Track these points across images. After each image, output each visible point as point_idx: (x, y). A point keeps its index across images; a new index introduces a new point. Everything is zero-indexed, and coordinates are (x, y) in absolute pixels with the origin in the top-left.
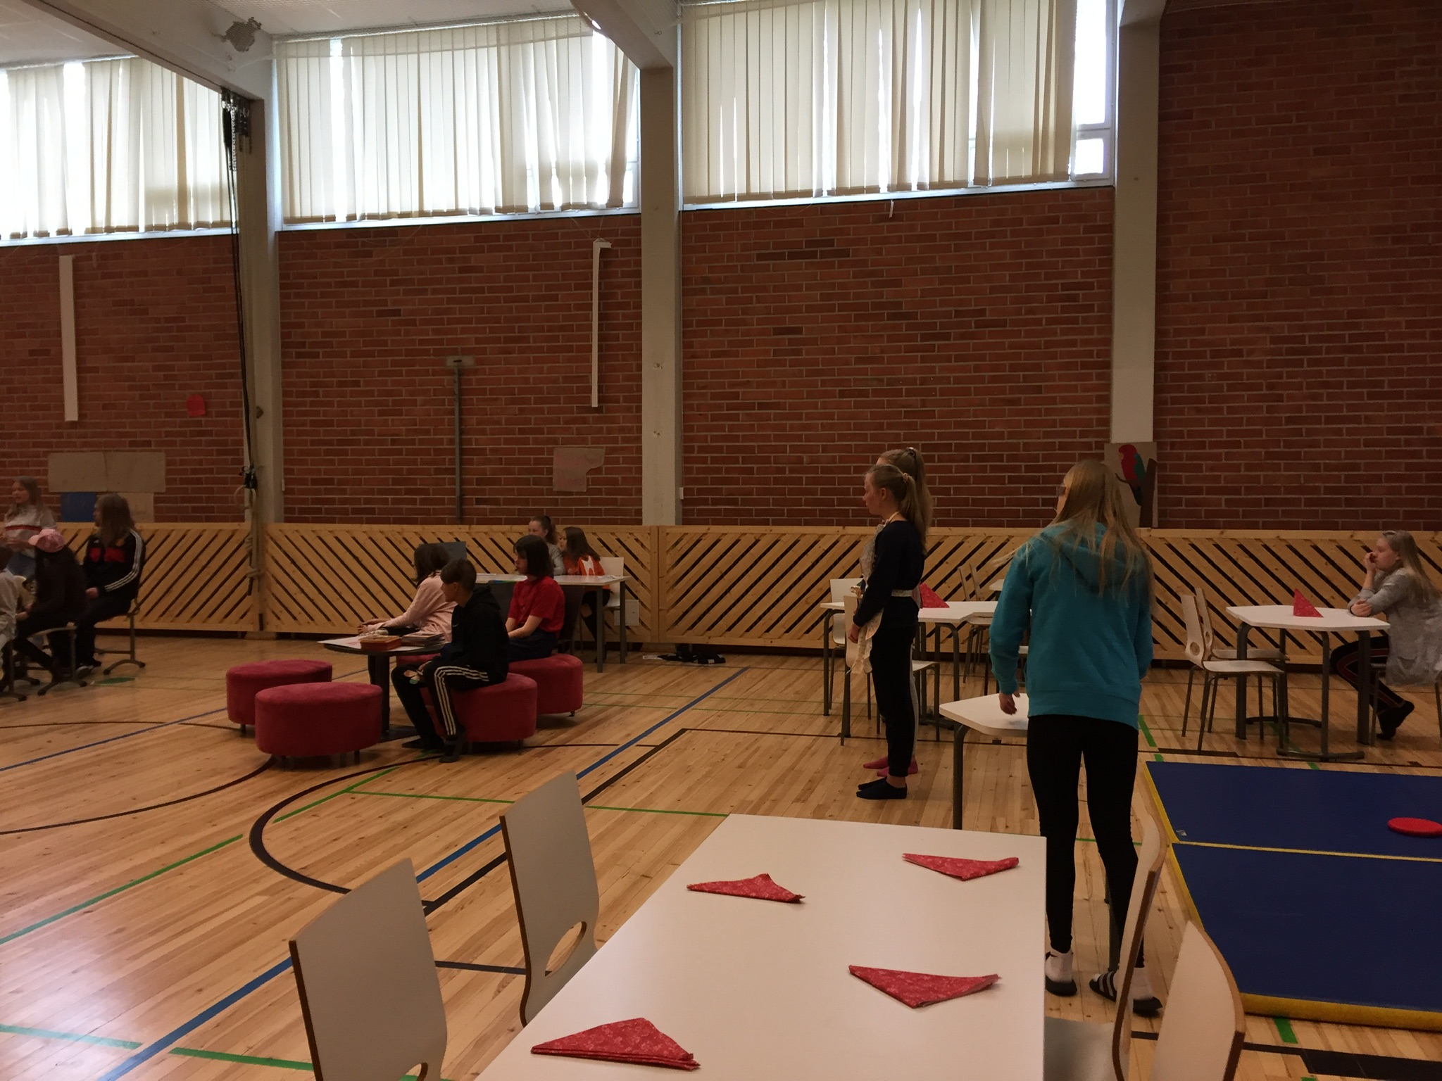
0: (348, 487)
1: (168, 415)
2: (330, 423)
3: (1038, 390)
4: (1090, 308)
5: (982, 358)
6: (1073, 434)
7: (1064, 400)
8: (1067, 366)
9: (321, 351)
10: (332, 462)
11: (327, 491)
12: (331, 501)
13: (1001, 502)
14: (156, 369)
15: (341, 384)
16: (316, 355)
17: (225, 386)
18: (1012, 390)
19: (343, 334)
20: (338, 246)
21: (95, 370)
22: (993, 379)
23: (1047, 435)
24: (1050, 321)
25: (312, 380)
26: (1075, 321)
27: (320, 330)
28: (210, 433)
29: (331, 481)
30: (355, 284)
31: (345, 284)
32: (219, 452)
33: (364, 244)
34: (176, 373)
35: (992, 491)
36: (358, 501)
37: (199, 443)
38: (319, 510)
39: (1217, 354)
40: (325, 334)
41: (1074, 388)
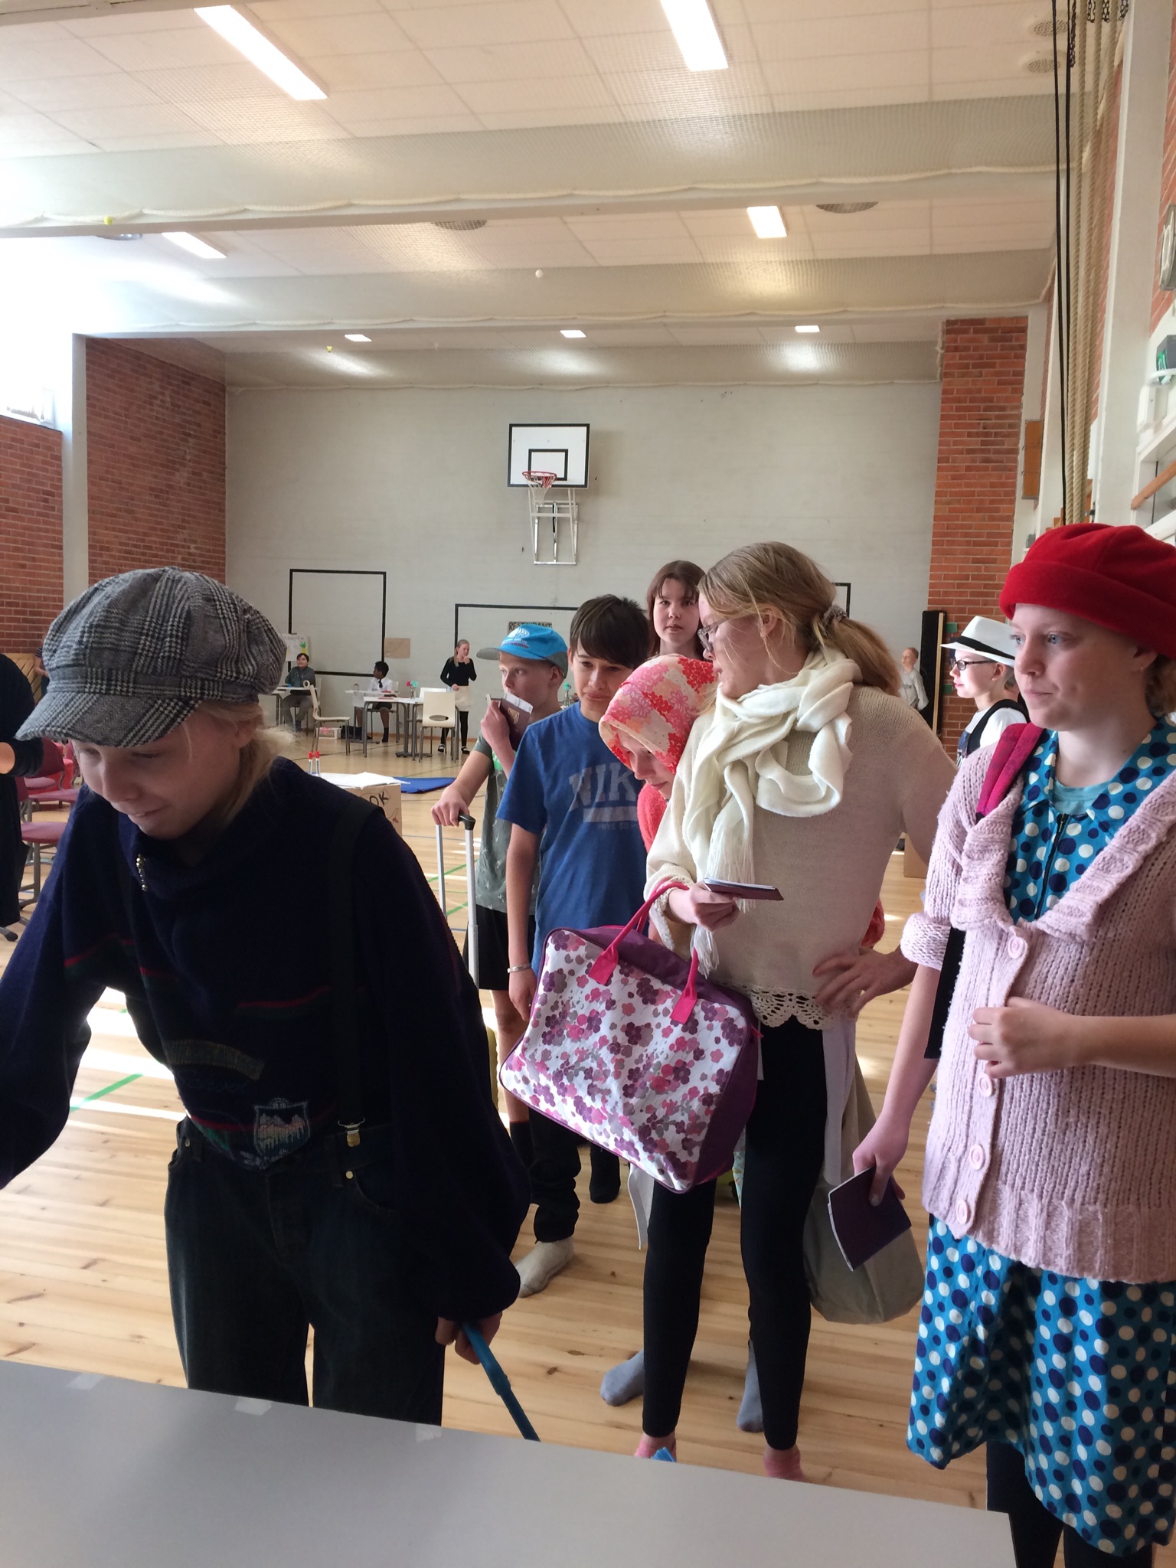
3: (34, 559)
4: (53, 509)
5: (8, 533)
6: (48, 592)
7: (46, 568)
8: (46, 545)
13: (18, 636)
18: (24, 558)
22: (16, 549)
23: (39, 591)
24: (39, 514)
26: (47, 515)
35: (16, 628)
39: (102, 548)
41: (48, 561)
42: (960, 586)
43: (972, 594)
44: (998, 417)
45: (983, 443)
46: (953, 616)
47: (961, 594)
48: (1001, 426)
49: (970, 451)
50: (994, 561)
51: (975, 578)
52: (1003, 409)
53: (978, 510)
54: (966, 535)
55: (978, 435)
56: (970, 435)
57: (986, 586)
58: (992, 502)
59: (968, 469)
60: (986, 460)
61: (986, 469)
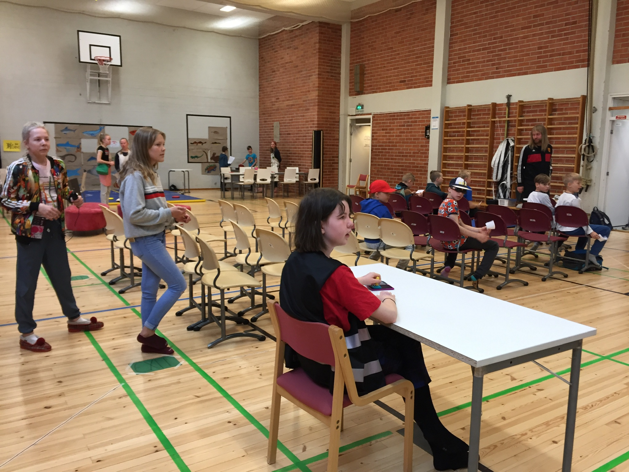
42: (326, 121)
43: (330, 124)
44: (335, 61)
45: (331, 70)
46: (324, 132)
47: (327, 124)
48: (335, 64)
49: (328, 72)
50: (335, 113)
51: (330, 118)
52: (336, 58)
53: (331, 94)
54: (327, 103)
55: (329, 66)
56: (327, 66)
57: (333, 122)
58: (334, 91)
59: (327, 78)
60: (332, 76)
61: (332, 79)
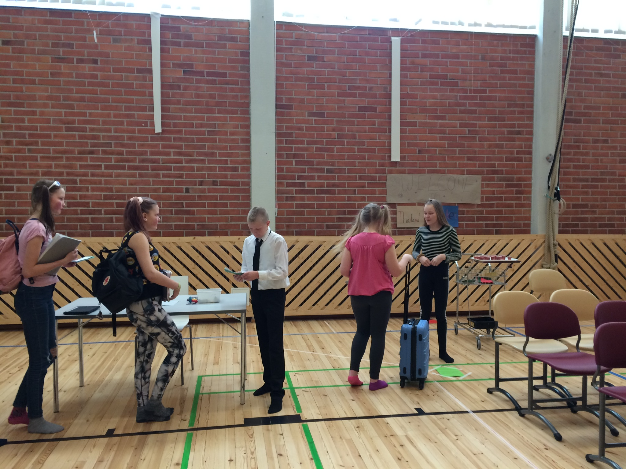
0: (597, 210)
1: (469, 159)
2: (587, 167)
9: (582, 118)
10: (586, 193)
11: (582, 213)
12: (585, 219)
14: (461, 125)
15: (596, 141)
16: (579, 121)
17: (513, 140)
19: (598, 108)
20: (598, 49)
21: (414, 124)
25: (575, 137)
27: (583, 105)
28: (501, 172)
29: (586, 206)
30: (608, 75)
31: (601, 75)
32: (508, 186)
33: (616, 50)
34: (478, 129)
36: (603, 219)
37: (493, 179)
38: (577, 225)
40: (586, 108)
